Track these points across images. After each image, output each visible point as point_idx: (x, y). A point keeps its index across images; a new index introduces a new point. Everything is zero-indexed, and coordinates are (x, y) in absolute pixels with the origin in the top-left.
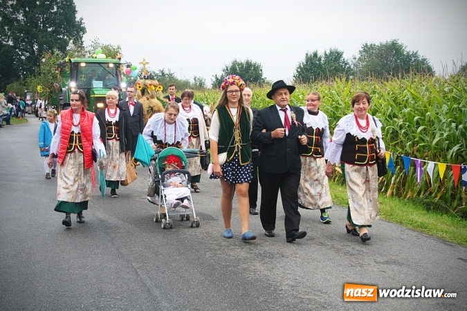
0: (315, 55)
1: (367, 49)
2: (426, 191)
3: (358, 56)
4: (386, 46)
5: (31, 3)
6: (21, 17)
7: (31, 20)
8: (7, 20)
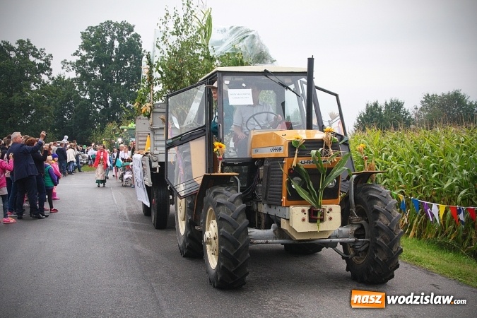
0: (376, 105)
1: (429, 100)
2: (442, 232)
3: (420, 106)
4: (448, 96)
5: (108, 60)
6: (97, 73)
7: (107, 76)
8: (86, 76)
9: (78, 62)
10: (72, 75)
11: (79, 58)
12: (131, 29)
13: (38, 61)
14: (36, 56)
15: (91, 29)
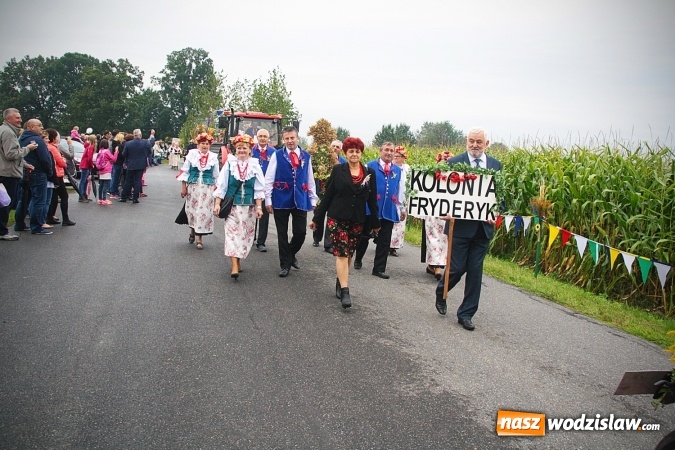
0: (390, 127)
1: (427, 126)
3: (420, 130)
4: (441, 125)
5: (186, 78)
6: (178, 88)
7: (185, 90)
8: (169, 90)
9: (164, 78)
10: (158, 88)
11: (164, 75)
12: (206, 55)
13: (133, 76)
14: (132, 72)
15: (175, 53)
